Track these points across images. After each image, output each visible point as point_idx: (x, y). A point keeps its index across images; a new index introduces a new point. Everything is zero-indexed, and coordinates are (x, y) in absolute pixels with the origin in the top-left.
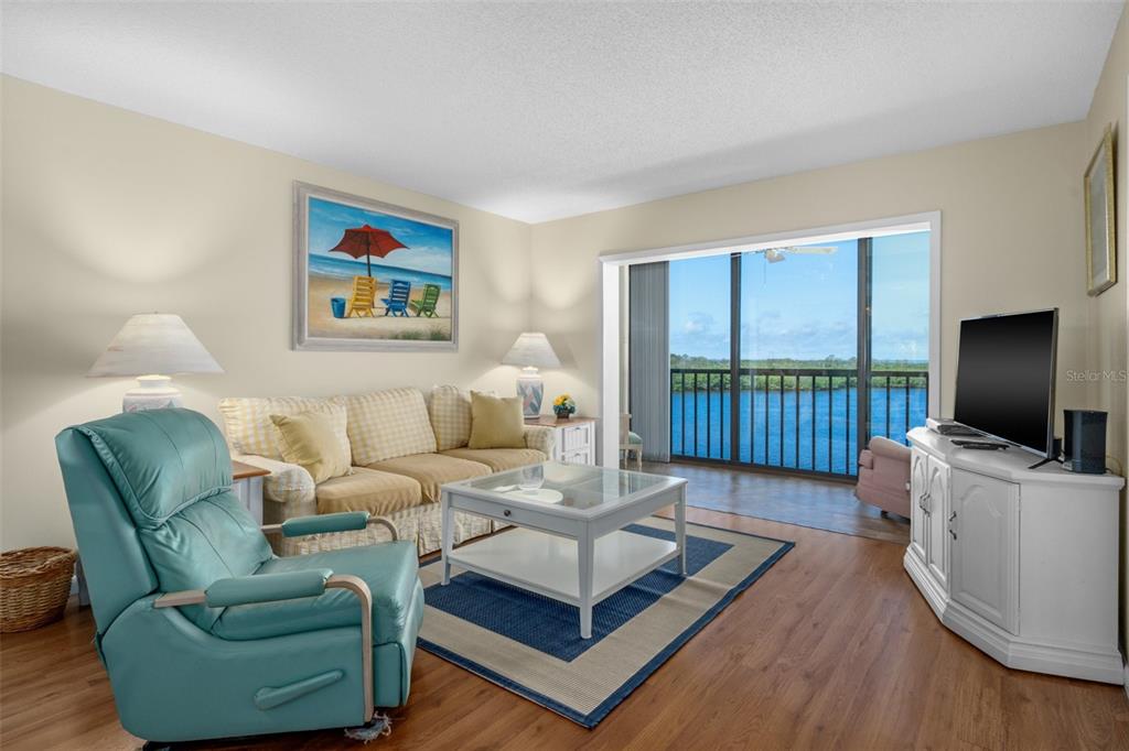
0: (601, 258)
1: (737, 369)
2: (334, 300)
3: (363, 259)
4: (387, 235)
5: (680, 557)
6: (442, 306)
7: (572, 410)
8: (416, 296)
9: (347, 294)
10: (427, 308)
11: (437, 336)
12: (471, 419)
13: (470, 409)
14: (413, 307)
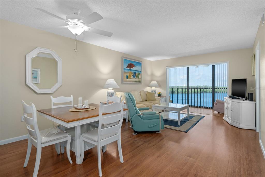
0: (167, 68)
1: (188, 88)
2: (127, 76)
3: (130, 69)
4: (133, 64)
5: (188, 117)
6: (140, 76)
7: (161, 95)
8: (137, 75)
9: (128, 75)
10: (138, 77)
11: (139, 82)
12: (147, 96)
13: (146, 94)
14: (136, 77)
